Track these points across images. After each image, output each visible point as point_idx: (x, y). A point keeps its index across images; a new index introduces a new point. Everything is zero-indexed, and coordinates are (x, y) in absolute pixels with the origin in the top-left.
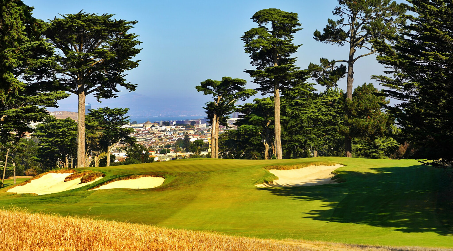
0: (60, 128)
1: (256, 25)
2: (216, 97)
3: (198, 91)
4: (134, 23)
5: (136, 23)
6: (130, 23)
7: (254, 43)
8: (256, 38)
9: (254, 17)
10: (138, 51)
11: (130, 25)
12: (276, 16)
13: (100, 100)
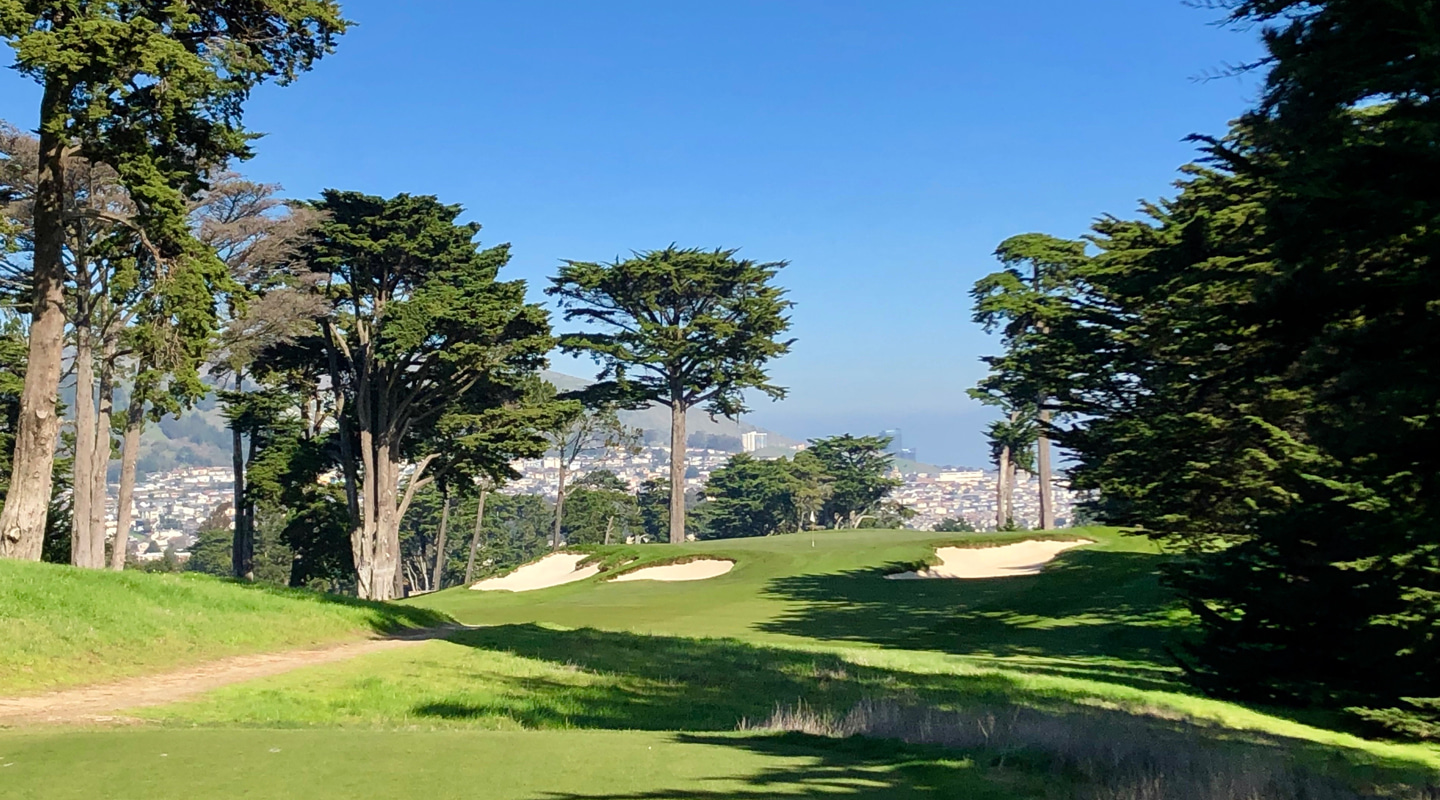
0: (755, 477)
1: (1000, 268)
2: (1008, 411)
3: (972, 397)
4: (782, 265)
5: (786, 264)
6: (772, 265)
7: (990, 304)
8: (997, 292)
9: (998, 252)
10: (783, 325)
11: (773, 269)
12: (1038, 249)
13: (715, 417)
